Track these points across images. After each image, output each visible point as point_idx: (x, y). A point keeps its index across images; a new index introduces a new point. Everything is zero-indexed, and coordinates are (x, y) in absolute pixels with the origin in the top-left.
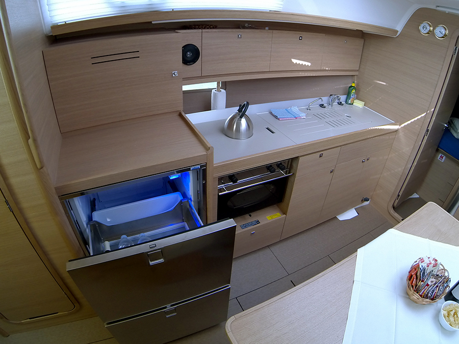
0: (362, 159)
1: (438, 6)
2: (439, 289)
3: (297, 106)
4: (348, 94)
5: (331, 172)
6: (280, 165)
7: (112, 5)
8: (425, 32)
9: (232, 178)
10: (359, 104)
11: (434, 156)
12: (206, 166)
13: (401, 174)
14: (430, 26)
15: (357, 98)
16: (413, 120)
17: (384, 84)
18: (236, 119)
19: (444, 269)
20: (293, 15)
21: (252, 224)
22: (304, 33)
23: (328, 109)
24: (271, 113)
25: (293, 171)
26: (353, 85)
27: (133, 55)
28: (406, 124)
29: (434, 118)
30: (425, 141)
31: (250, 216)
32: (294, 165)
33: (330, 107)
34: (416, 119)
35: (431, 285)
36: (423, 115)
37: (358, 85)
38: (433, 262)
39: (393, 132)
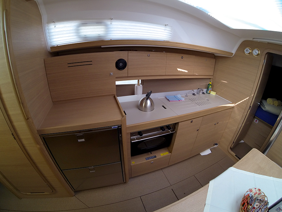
0: (215, 123)
1: (254, 39)
2: (261, 211)
3: (180, 94)
4: (208, 88)
5: (197, 130)
6: (168, 127)
7: (80, 37)
8: (248, 53)
9: (140, 133)
10: (213, 93)
11: (253, 120)
12: (121, 126)
13: (235, 131)
14: (250, 50)
15: (212, 90)
16: (242, 101)
17: (226, 82)
18: (145, 100)
19: (264, 195)
20: (177, 43)
21: (152, 158)
22: (184, 55)
23: (197, 96)
24: (166, 98)
25: (175, 130)
26: (210, 83)
27: (89, 63)
28: (238, 103)
29: (253, 100)
30: (248, 113)
31: (151, 153)
32: (176, 127)
33: (198, 95)
34: (243, 100)
35: (257, 208)
36: (247, 98)
37: (212, 83)
38: (258, 192)
39: (232, 108)
